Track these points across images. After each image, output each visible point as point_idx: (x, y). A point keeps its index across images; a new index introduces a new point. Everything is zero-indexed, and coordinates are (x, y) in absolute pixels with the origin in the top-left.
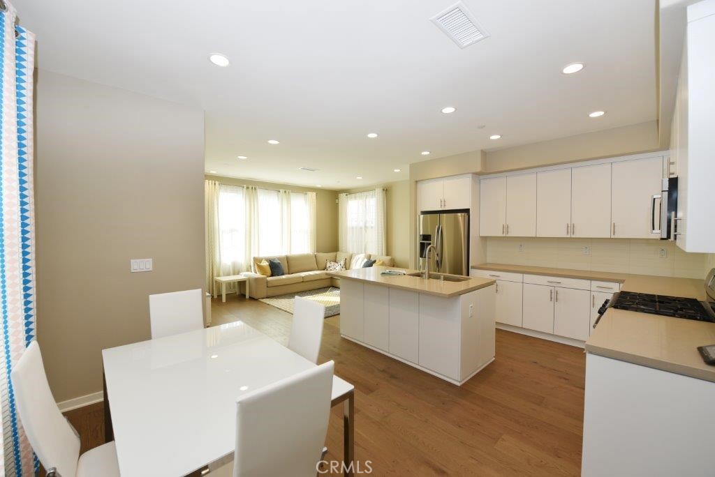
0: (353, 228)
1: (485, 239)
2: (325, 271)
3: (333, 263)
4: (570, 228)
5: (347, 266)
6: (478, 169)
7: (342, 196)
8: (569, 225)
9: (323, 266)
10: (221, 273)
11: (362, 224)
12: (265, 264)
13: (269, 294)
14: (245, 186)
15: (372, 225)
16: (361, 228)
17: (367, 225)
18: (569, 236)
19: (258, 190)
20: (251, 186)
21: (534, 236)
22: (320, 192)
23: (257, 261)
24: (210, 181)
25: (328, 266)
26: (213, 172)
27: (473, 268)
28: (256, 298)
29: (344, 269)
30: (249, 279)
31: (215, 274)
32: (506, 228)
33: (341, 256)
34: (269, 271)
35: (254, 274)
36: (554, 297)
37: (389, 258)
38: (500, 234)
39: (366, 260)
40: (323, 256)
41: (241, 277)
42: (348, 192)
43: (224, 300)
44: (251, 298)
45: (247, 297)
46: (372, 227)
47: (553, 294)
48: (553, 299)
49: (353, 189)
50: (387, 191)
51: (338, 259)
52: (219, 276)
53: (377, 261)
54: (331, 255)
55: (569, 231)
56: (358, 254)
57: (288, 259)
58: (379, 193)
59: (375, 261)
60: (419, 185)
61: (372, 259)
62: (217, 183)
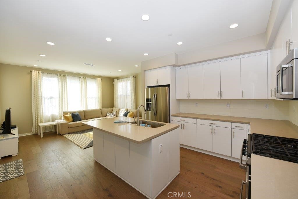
0: (121, 96)
1: (179, 100)
2: (106, 118)
3: (110, 113)
4: (220, 94)
5: (117, 115)
6: (174, 63)
7: (115, 80)
8: (220, 93)
9: (104, 115)
10: (44, 121)
11: (125, 94)
12: (69, 115)
13: (69, 132)
14: (59, 74)
15: (129, 94)
16: (124, 96)
17: (127, 94)
18: (219, 98)
19: (67, 77)
20: (62, 75)
21: (202, 98)
22: (103, 78)
23: (65, 113)
24: (36, 71)
25: (107, 115)
26: (36, 66)
27: (172, 116)
28: (61, 134)
29: (115, 116)
30: (58, 124)
31: (39, 121)
32: (188, 94)
33: (115, 110)
34: (71, 119)
35: (63, 121)
36: (213, 132)
37: (136, 110)
38: (186, 98)
39: (125, 111)
40: (105, 110)
41: (55, 123)
42: (118, 78)
43: (42, 136)
44: (59, 134)
45: (58, 133)
46: (129, 95)
47: (212, 130)
48: (212, 133)
49: (121, 77)
50: (135, 77)
51: (113, 111)
52: (42, 122)
53: (130, 112)
54: (110, 109)
55: (220, 95)
56: (123, 108)
57: (84, 112)
58: (132, 78)
59: (129, 112)
60: (146, 73)
61: (128, 111)
62: (40, 72)
